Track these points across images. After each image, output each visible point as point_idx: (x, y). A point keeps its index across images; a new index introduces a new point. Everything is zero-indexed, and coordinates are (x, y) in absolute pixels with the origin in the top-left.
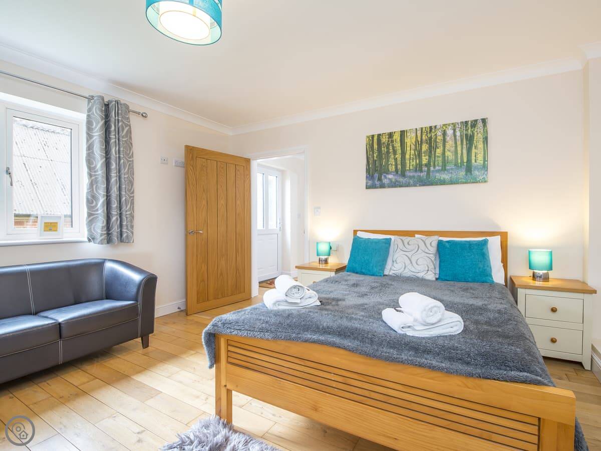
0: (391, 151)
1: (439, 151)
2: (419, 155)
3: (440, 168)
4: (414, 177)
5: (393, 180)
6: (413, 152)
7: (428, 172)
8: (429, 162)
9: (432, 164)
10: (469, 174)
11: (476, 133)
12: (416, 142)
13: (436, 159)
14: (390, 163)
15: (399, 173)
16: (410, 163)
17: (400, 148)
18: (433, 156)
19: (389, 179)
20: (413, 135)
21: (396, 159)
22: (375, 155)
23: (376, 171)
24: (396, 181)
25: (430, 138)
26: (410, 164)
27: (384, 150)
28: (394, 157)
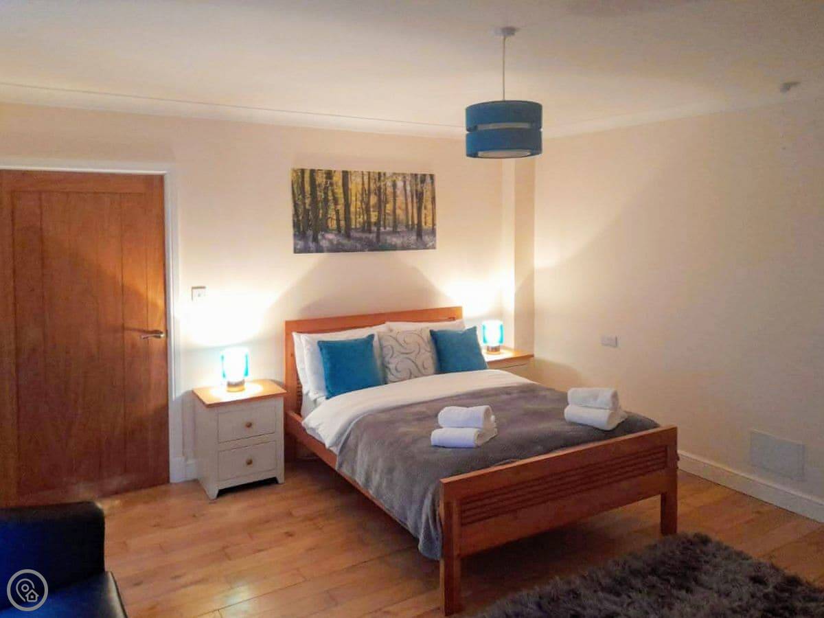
0: (330, 198)
1: (389, 207)
3: (391, 229)
4: (361, 239)
5: (335, 242)
6: (359, 203)
7: (378, 233)
8: (379, 220)
9: (382, 223)
10: (419, 239)
11: (425, 191)
12: (362, 191)
13: (387, 217)
14: (329, 216)
15: (343, 232)
16: (356, 218)
17: (342, 196)
19: (329, 240)
20: (359, 180)
21: (337, 212)
22: (308, 201)
23: (309, 226)
25: (379, 188)
26: (357, 221)
27: (321, 196)
28: (336, 208)
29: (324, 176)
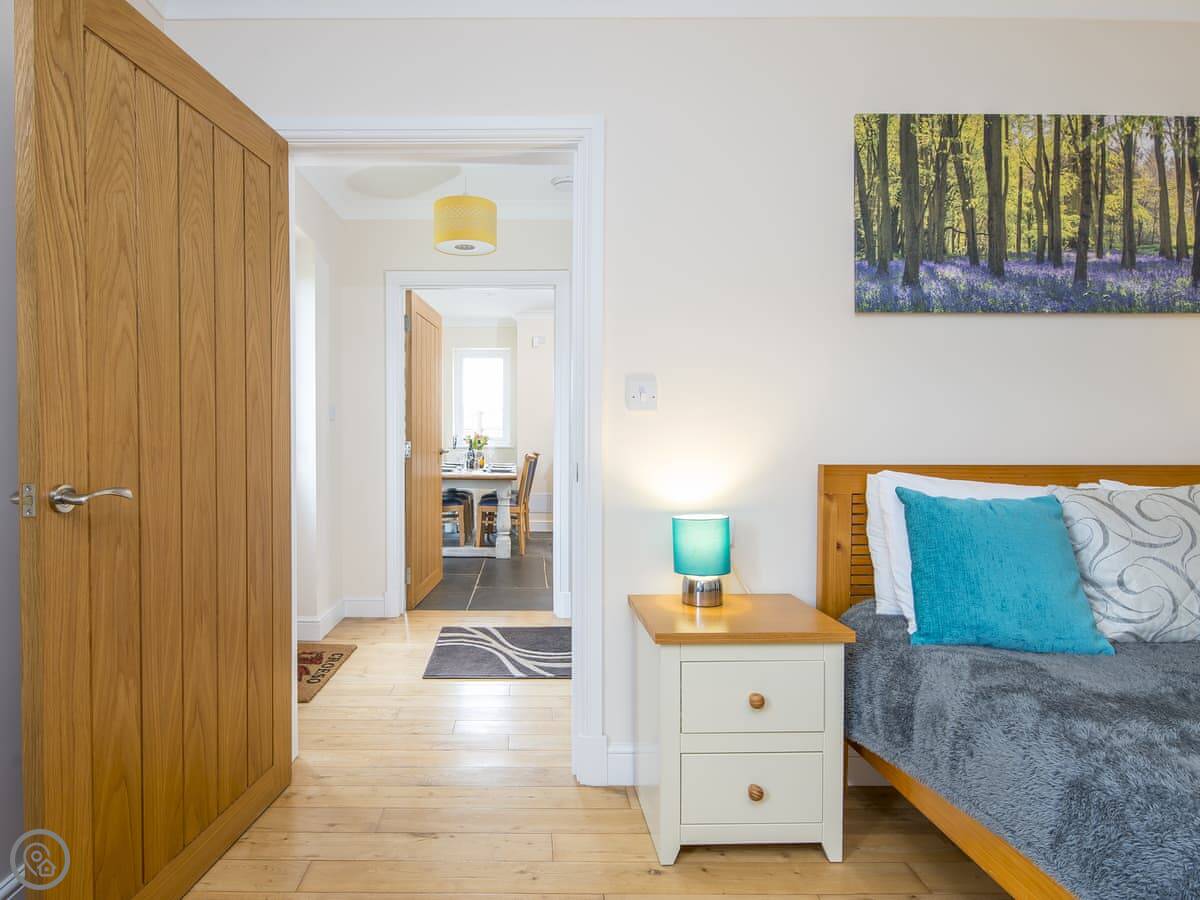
0: (952, 180)
1: (1113, 202)
2: (1050, 208)
3: (1118, 257)
4: (1032, 280)
5: (962, 287)
6: (1028, 194)
7: (1081, 267)
8: (1083, 233)
9: (1092, 241)
12: (1038, 162)
13: (1106, 228)
14: (947, 224)
15: (983, 262)
16: (1019, 230)
17: (984, 176)
18: (1095, 215)
19: (947, 281)
20: (1030, 136)
21: (969, 215)
22: (893, 190)
23: (896, 247)
24: (972, 290)
25: (1086, 156)
26: (1022, 235)
27: (928, 176)
28: (965, 204)
29: (938, 128)
